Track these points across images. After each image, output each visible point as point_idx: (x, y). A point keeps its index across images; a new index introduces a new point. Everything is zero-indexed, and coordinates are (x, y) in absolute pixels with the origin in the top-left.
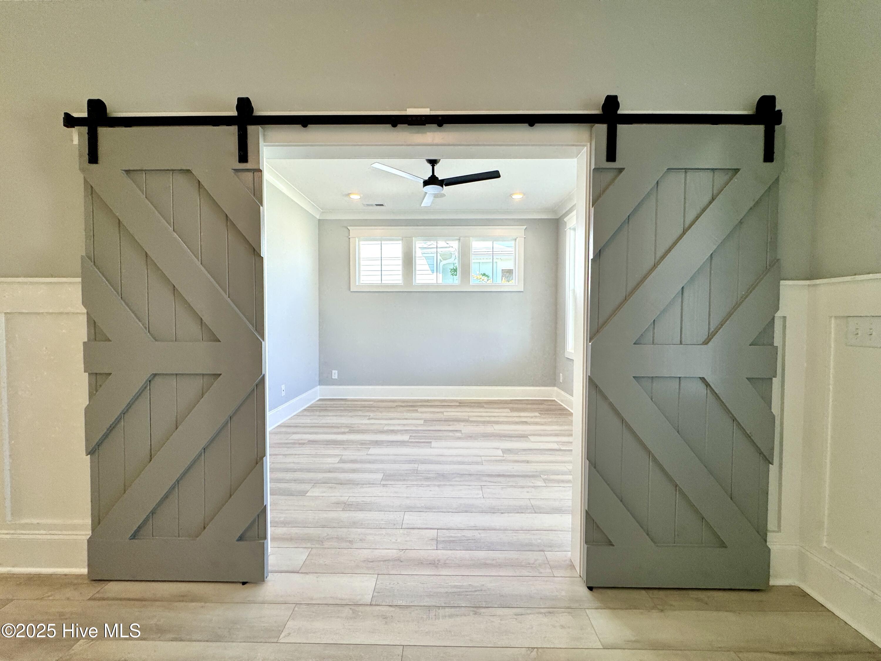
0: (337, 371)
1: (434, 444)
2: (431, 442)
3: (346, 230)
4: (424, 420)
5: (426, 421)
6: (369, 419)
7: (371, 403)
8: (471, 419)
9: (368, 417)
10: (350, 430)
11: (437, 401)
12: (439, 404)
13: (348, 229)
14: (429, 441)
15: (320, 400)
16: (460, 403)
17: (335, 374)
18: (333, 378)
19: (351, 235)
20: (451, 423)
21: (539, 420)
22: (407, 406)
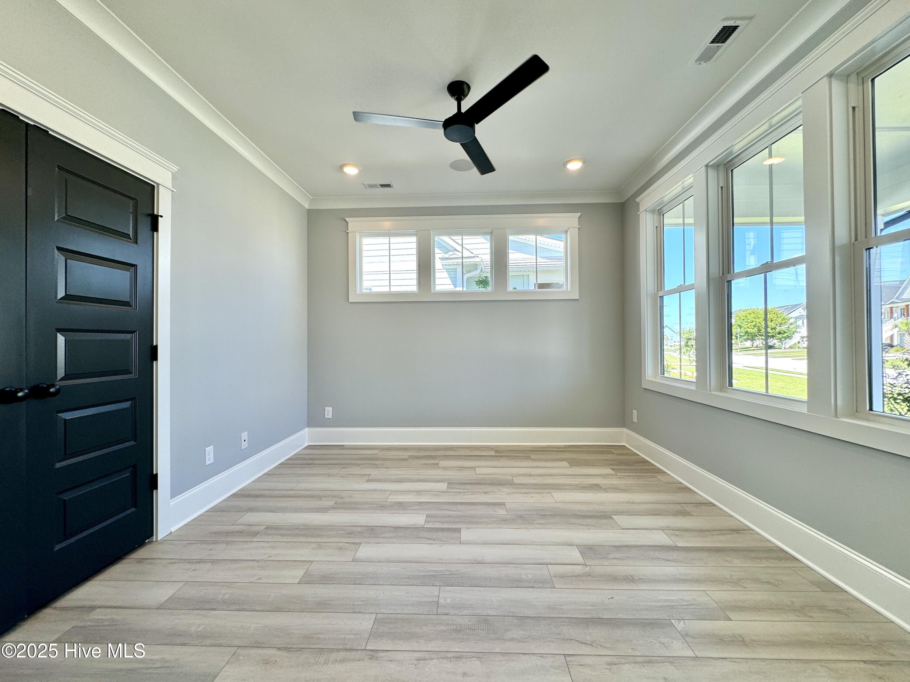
0: (331, 408)
1: (465, 535)
2: (459, 530)
3: (344, 222)
4: (448, 483)
5: (450, 484)
6: (368, 481)
7: (376, 452)
8: (516, 481)
9: (367, 478)
10: (336, 503)
11: (464, 448)
12: (468, 453)
13: (346, 221)
14: (458, 526)
15: (309, 447)
16: (496, 451)
17: (329, 412)
18: (326, 417)
19: (350, 229)
20: (488, 488)
21: (617, 482)
22: (425, 457)
